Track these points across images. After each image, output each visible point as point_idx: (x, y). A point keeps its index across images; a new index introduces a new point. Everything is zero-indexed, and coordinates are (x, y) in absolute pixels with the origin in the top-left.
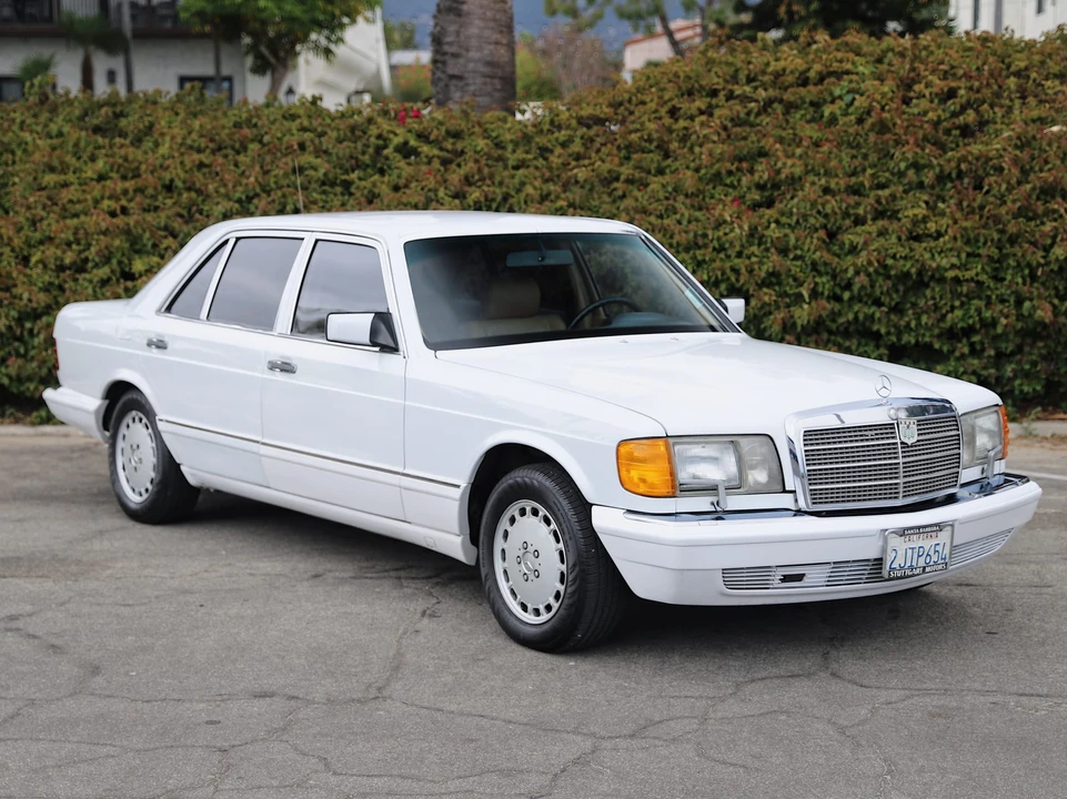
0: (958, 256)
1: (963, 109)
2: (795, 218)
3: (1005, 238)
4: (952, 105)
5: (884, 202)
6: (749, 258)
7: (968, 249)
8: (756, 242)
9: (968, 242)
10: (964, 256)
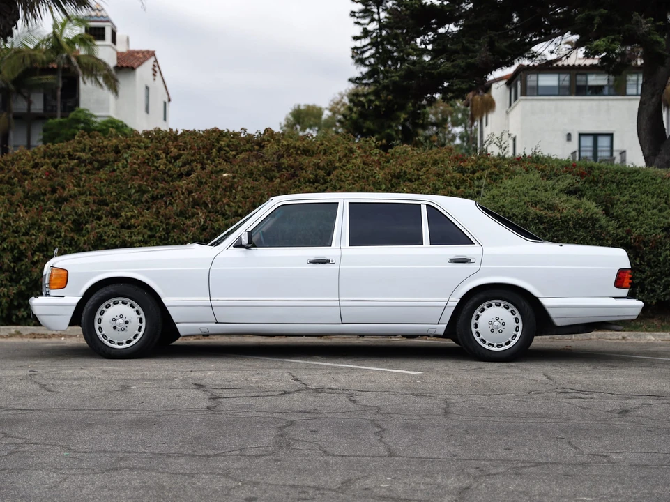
0: (143, 237)
1: (184, 165)
2: (61, 216)
3: (170, 227)
4: (179, 163)
5: (115, 208)
6: (31, 236)
7: (149, 233)
8: (37, 228)
9: (151, 229)
10: (146, 236)
